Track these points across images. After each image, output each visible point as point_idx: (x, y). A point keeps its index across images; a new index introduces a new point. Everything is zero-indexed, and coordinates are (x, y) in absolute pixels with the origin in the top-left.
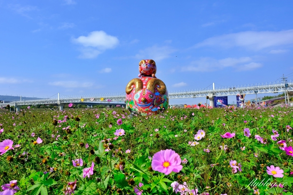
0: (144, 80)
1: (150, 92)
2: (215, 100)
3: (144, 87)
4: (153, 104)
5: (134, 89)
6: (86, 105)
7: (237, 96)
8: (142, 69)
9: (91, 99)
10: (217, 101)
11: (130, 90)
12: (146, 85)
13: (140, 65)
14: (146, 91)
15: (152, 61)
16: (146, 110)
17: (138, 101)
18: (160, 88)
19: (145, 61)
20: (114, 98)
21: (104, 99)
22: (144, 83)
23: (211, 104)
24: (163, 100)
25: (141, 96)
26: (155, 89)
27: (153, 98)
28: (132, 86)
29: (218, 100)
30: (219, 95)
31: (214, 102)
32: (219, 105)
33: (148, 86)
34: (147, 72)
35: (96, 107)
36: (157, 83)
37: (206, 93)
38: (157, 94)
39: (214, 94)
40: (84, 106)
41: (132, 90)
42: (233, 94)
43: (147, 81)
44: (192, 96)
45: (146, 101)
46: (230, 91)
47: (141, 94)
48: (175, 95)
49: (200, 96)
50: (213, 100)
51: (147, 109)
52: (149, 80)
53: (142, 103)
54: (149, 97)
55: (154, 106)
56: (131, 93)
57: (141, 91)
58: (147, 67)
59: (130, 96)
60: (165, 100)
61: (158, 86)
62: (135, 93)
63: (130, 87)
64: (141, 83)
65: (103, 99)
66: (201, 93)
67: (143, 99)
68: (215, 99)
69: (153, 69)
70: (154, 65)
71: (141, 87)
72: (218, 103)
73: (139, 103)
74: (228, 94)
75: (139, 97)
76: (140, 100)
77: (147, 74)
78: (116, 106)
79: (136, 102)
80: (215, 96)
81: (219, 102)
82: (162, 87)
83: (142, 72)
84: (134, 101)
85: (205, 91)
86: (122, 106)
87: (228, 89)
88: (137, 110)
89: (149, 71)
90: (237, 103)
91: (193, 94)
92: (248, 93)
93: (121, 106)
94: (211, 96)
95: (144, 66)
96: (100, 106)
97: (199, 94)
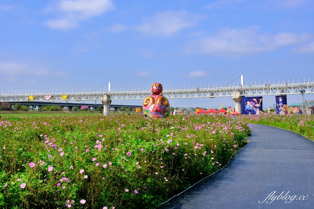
0: (155, 98)
1: (159, 106)
2: (244, 102)
3: (156, 102)
4: (161, 113)
5: (149, 103)
6: (28, 105)
7: (276, 96)
8: (153, 90)
9: (47, 96)
10: (247, 104)
11: (147, 104)
12: (157, 101)
13: (152, 87)
14: (157, 105)
15: (160, 85)
16: (156, 116)
17: (152, 111)
18: (165, 103)
19: (156, 85)
20: (84, 96)
21: (68, 97)
22: (155, 100)
23: (237, 107)
24: (167, 110)
25: (154, 108)
26: (162, 104)
27: (161, 109)
28: (148, 101)
29: (248, 102)
30: (249, 94)
31: (241, 105)
32: (250, 111)
33: (158, 102)
34: (156, 92)
35: (46, 109)
36: (163, 100)
37: (230, 91)
38: (163, 107)
39: (241, 93)
40: (24, 107)
41: (148, 104)
42: (271, 93)
43: (157, 98)
44: (208, 95)
45: (157, 111)
46: (265, 89)
47: (154, 107)
48: (182, 93)
49: (220, 95)
50: (240, 102)
51: (158, 116)
52: (158, 97)
53: (154, 112)
54: (159, 109)
55: (161, 114)
56: (147, 106)
57: (154, 105)
58: (157, 89)
59: (147, 108)
60: (168, 110)
61: (164, 102)
62: (150, 106)
63: (146, 102)
64: (153, 99)
65: (66, 97)
66: (222, 91)
67: (155, 110)
68: (243, 100)
69: (160, 90)
70: (161, 87)
71: (154, 102)
72: (248, 107)
73: (153, 112)
74: (263, 94)
75: (152, 108)
76: (153, 110)
77: (157, 93)
78: (80, 107)
79: (150, 111)
80: (243, 96)
81: (249, 105)
82: (166, 102)
83: (153, 91)
84: (149, 111)
85: (229, 88)
86: (91, 108)
87: (264, 86)
88: (151, 116)
89: (158, 91)
90: (277, 107)
91: (210, 92)
92: (292, 92)
93: (89, 107)
94: (237, 95)
95: (155, 88)
96: (53, 107)
97: (218, 91)
